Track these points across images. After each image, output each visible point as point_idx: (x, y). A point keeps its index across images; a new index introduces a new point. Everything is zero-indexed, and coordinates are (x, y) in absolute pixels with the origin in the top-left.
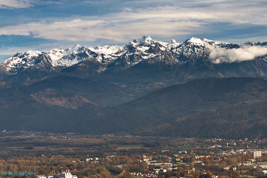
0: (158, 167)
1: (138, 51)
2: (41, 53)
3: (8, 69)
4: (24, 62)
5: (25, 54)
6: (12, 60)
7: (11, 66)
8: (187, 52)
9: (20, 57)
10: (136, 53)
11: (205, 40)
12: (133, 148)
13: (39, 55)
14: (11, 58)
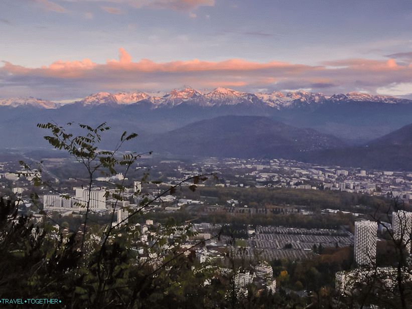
0: (188, 174)
1: (180, 95)
2: (109, 94)
3: (85, 105)
4: (97, 100)
5: (98, 94)
6: (88, 99)
7: (87, 103)
8: (215, 97)
9: (94, 97)
10: (178, 97)
11: (228, 89)
12: (171, 162)
13: (109, 96)
14: (87, 97)
